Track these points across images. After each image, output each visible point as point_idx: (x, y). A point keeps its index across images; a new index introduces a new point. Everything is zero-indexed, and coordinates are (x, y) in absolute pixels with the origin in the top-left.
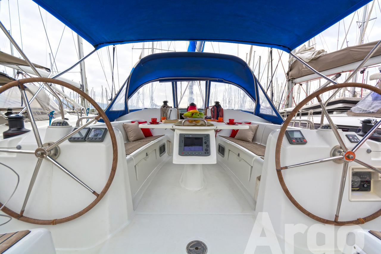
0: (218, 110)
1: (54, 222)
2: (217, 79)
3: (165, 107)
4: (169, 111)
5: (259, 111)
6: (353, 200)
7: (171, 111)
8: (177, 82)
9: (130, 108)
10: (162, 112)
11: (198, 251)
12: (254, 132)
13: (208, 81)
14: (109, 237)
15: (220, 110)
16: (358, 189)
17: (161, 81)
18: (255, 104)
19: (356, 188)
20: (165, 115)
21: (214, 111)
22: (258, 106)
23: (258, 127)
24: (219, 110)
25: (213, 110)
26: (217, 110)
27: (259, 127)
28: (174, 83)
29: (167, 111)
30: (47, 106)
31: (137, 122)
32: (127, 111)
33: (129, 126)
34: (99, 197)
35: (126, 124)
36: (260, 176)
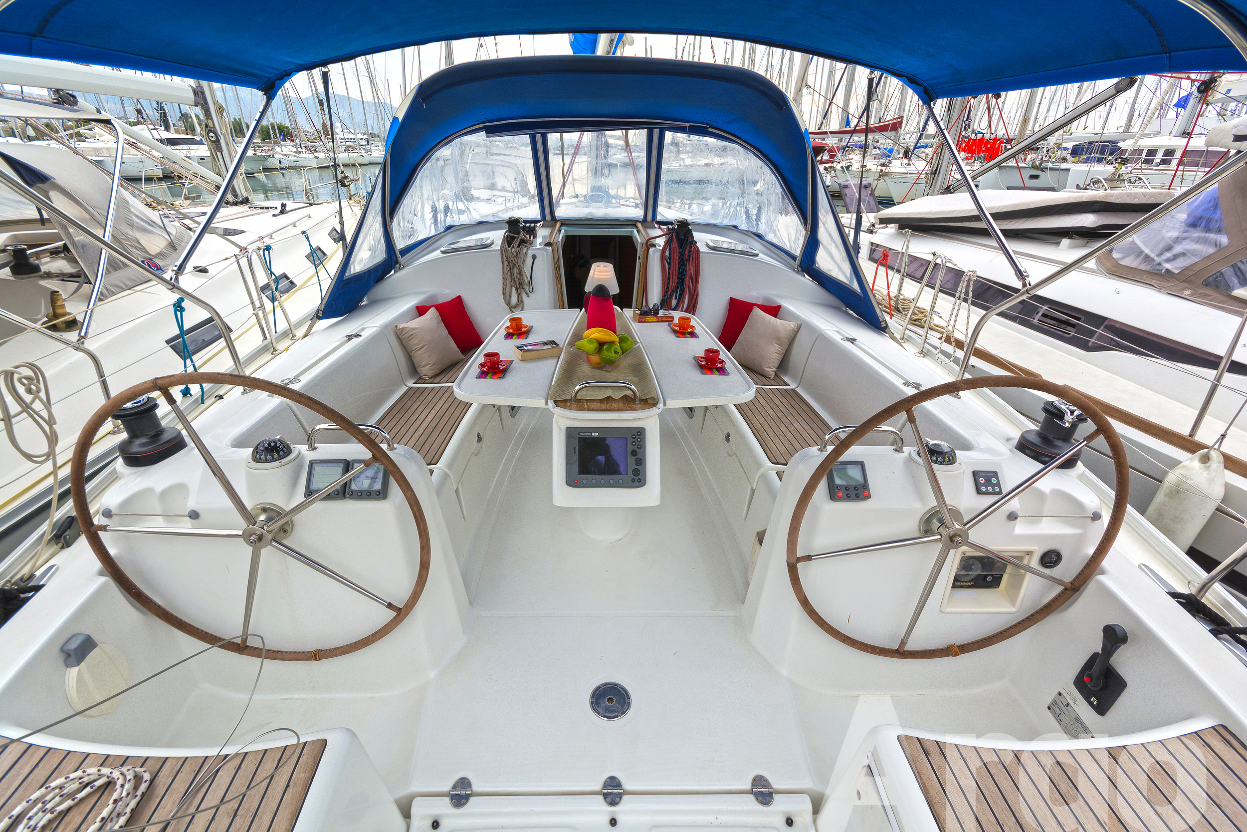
0: (683, 255)
1: (317, 655)
2: (687, 125)
3: (516, 243)
4: (529, 261)
5: (813, 261)
6: (948, 610)
7: (534, 257)
8: (549, 135)
9: (400, 244)
10: (506, 263)
11: (612, 706)
12: (785, 347)
13: (656, 132)
14: (432, 674)
15: (689, 256)
16: (969, 584)
17: (491, 131)
18: (803, 232)
19: (966, 582)
20: (516, 275)
21: (670, 258)
22: (812, 244)
23: (798, 331)
24: (686, 257)
25: (667, 253)
26: (681, 255)
27: (799, 334)
28: (539, 137)
29: (520, 260)
30: (129, 232)
31: (432, 310)
32: (394, 257)
33: (412, 334)
34: (401, 613)
35: (403, 329)
36: (764, 531)
